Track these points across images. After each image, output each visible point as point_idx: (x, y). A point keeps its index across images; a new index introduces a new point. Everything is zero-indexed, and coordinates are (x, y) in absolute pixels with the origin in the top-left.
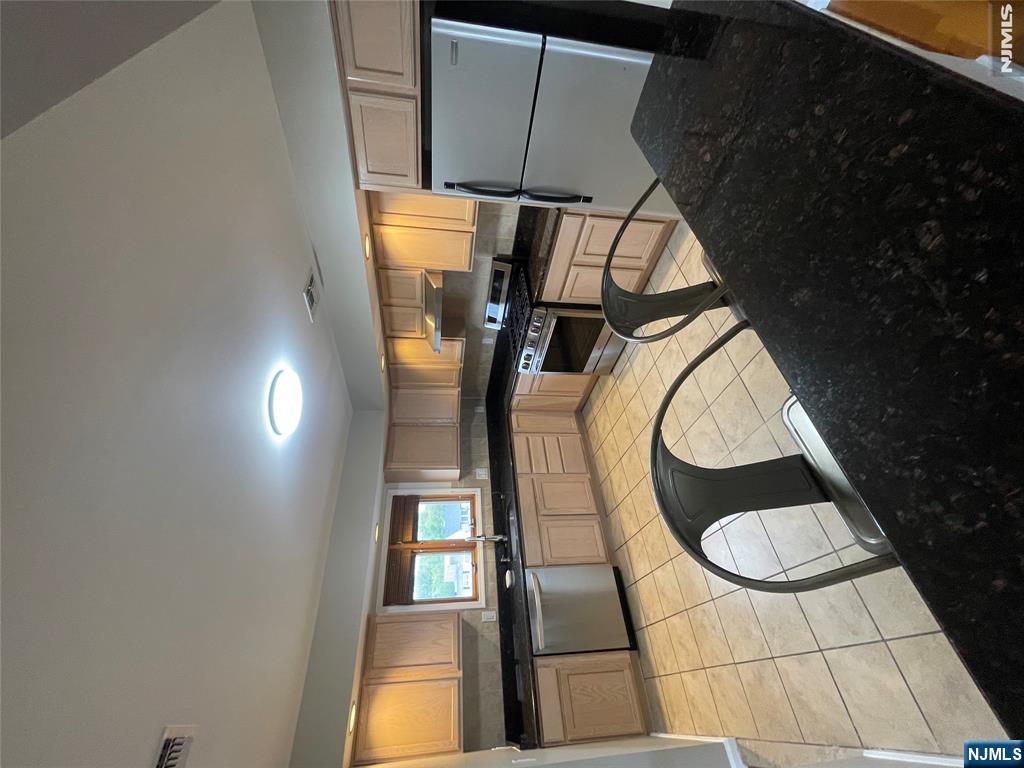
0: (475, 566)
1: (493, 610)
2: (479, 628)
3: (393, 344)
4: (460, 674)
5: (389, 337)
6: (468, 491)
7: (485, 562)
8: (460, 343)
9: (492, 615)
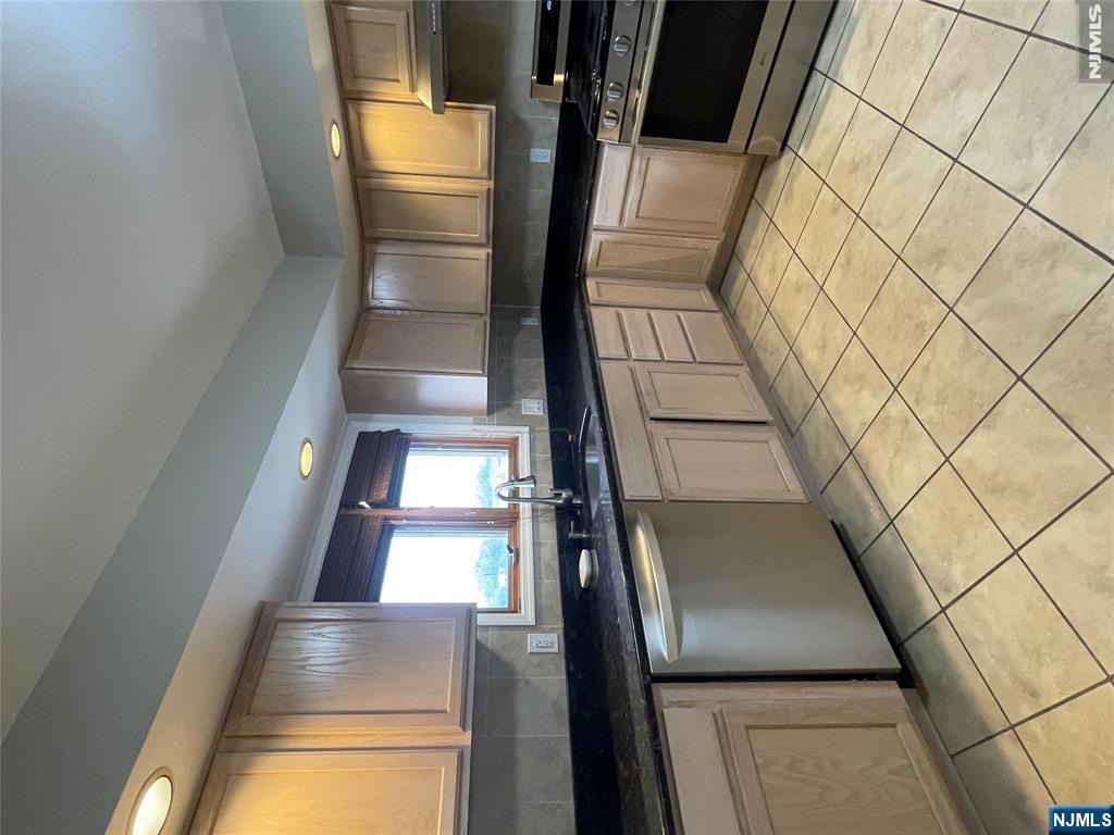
0: (514, 550)
1: (552, 630)
2: (520, 665)
3: (359, 116)
4: (466, 739)
5: (351, 99)
6: (505, 432)
7: (536, 545)
8: (485, 116)
9: (550, 640)
